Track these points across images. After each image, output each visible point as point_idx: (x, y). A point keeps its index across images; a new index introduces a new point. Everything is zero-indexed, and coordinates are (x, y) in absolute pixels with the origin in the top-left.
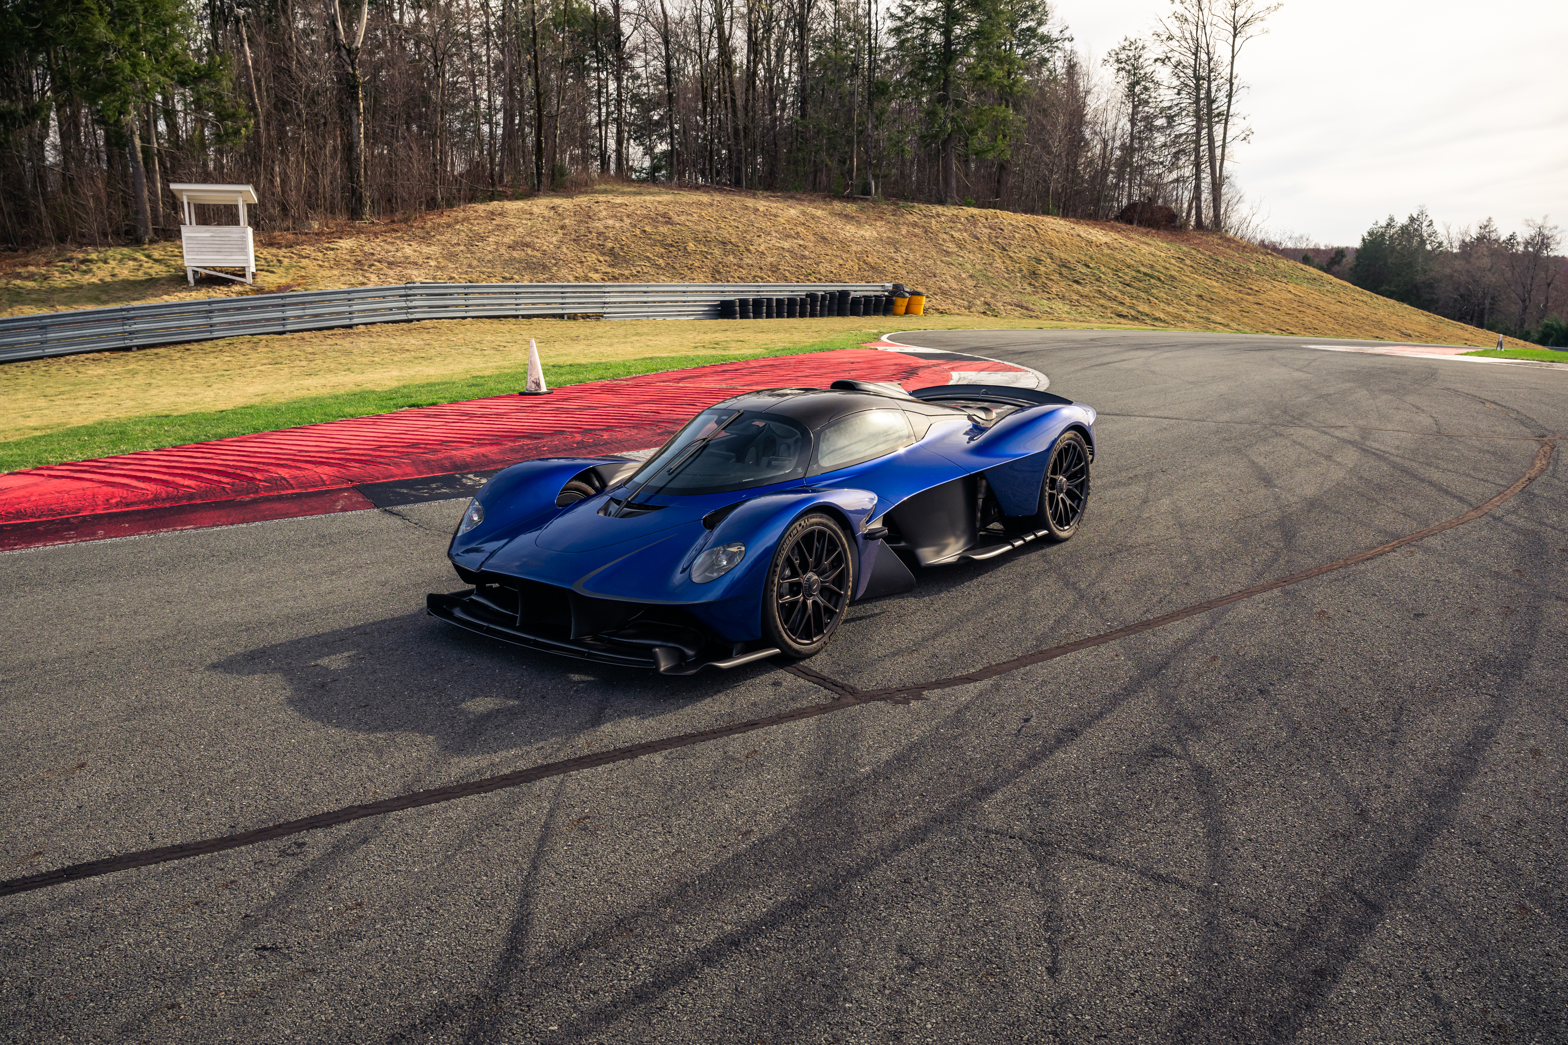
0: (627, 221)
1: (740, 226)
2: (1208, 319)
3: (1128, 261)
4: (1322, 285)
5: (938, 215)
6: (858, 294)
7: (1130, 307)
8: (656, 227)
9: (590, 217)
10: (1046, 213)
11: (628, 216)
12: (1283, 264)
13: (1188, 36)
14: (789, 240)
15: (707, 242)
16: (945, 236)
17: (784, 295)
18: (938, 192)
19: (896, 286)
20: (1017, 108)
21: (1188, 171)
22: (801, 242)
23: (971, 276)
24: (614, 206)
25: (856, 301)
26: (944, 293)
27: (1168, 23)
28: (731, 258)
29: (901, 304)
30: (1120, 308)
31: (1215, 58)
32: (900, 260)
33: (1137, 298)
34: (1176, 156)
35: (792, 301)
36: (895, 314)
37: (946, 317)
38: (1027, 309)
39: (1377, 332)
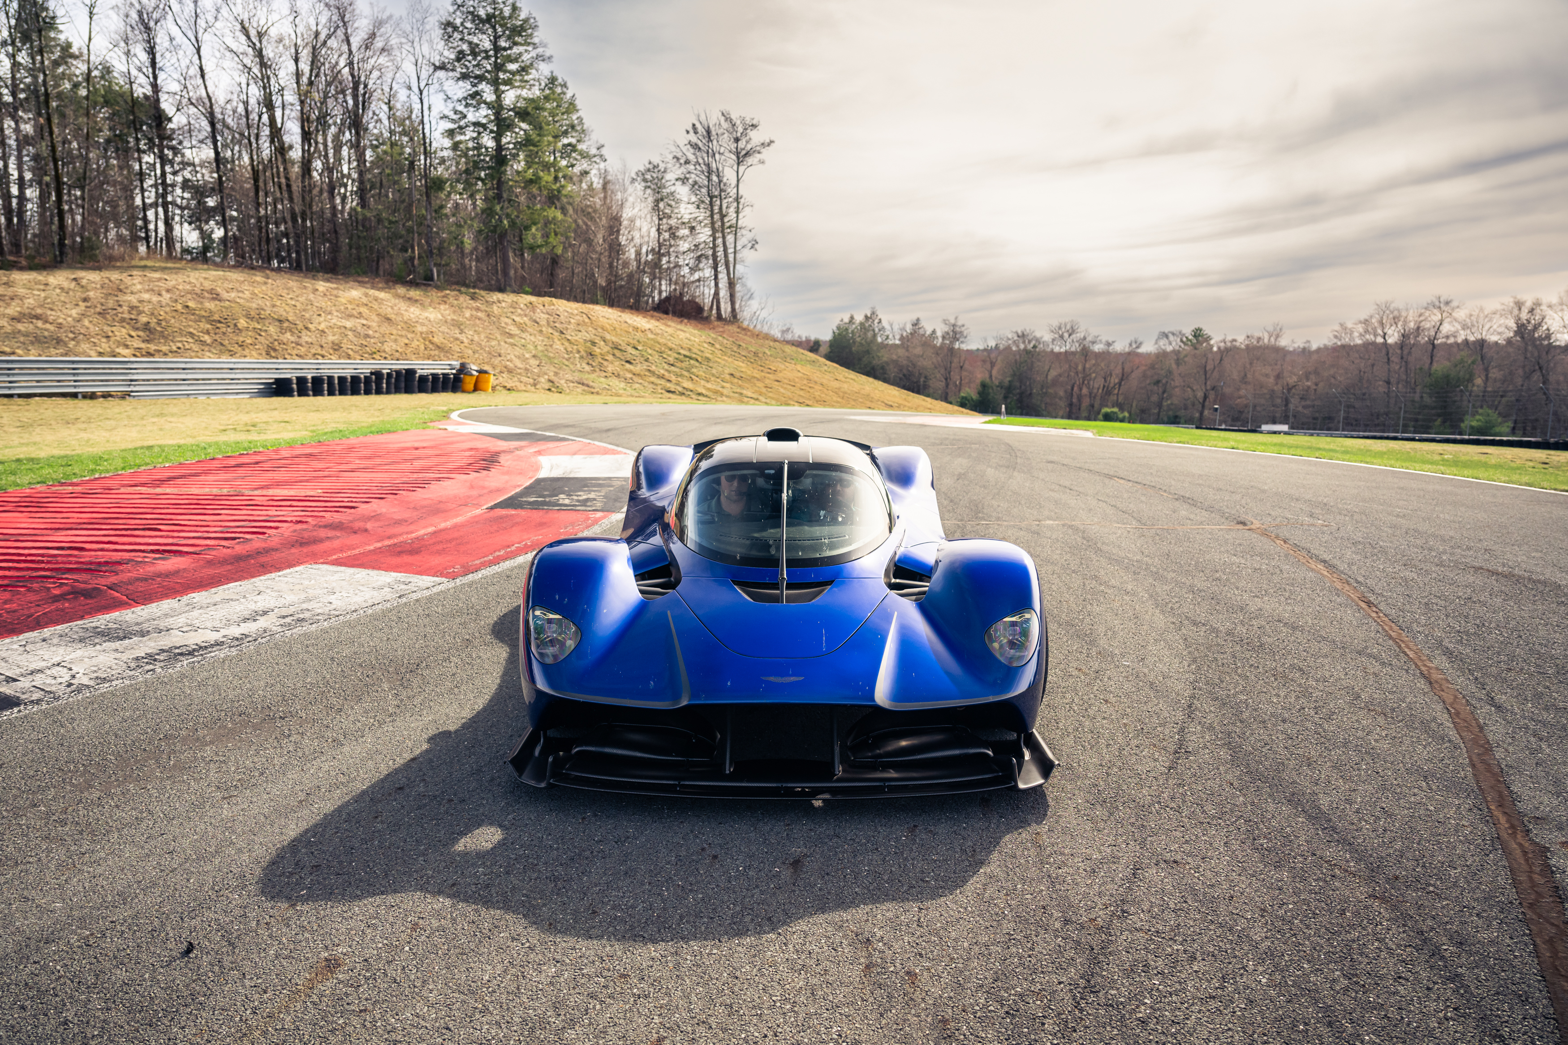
0: (167, 296)
1: (298, 304)
2: (741, 394)
3: (670, 344)
4: (820, 366)
5: (499, 302)
6: (425, 372)
7: (677, 384)
8: (201, 303)
9: (121, 291)
10: (595, 302)
11: (168, 291)
12: (789, 349)
13: (701, 161)
14: (352, 319)
15: (260, 319)
16: (507, 320)
17: (348, 373)
18: (498, 280)
19: (463, 365)
20: (564, 210)
21: (708, 272)
22: (365, 322)
23: (534, 356)
24: (150, 280)
25: (423, 379)
26: (510, 371)
27: (684, 149)
28: (288, 335)
29: (469, 383)
30: (668, 385)
31: (725, 180)
32: (465, 340)
33: (681, 376)
34: (699, 259)
35: (355, 379)
36: (463, 391)
37: (514, 393)
38: (588, 386)
39: (869, 404)
